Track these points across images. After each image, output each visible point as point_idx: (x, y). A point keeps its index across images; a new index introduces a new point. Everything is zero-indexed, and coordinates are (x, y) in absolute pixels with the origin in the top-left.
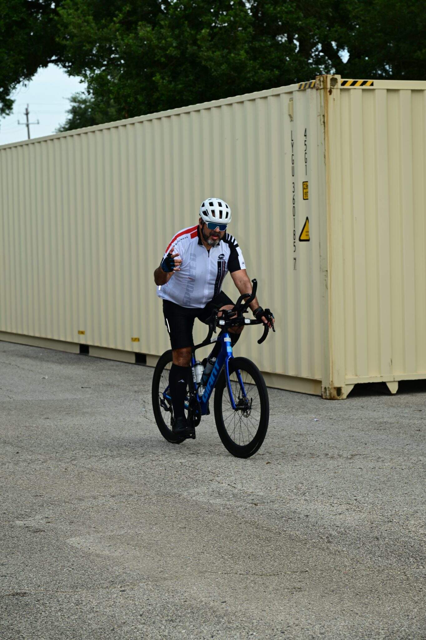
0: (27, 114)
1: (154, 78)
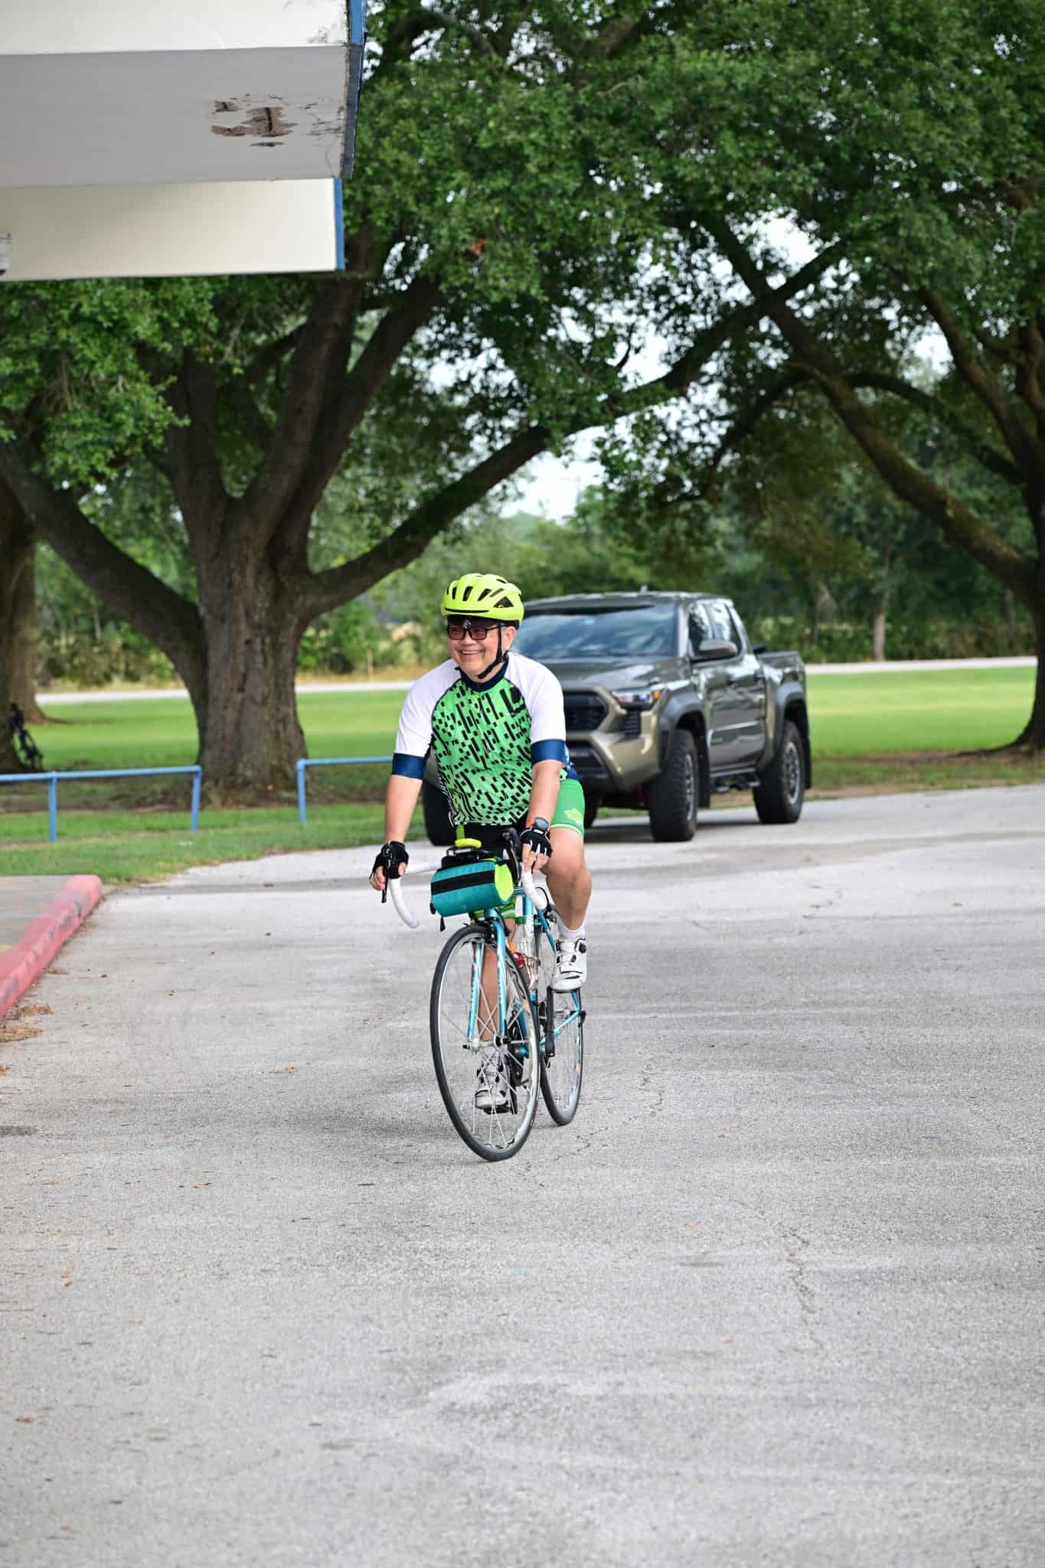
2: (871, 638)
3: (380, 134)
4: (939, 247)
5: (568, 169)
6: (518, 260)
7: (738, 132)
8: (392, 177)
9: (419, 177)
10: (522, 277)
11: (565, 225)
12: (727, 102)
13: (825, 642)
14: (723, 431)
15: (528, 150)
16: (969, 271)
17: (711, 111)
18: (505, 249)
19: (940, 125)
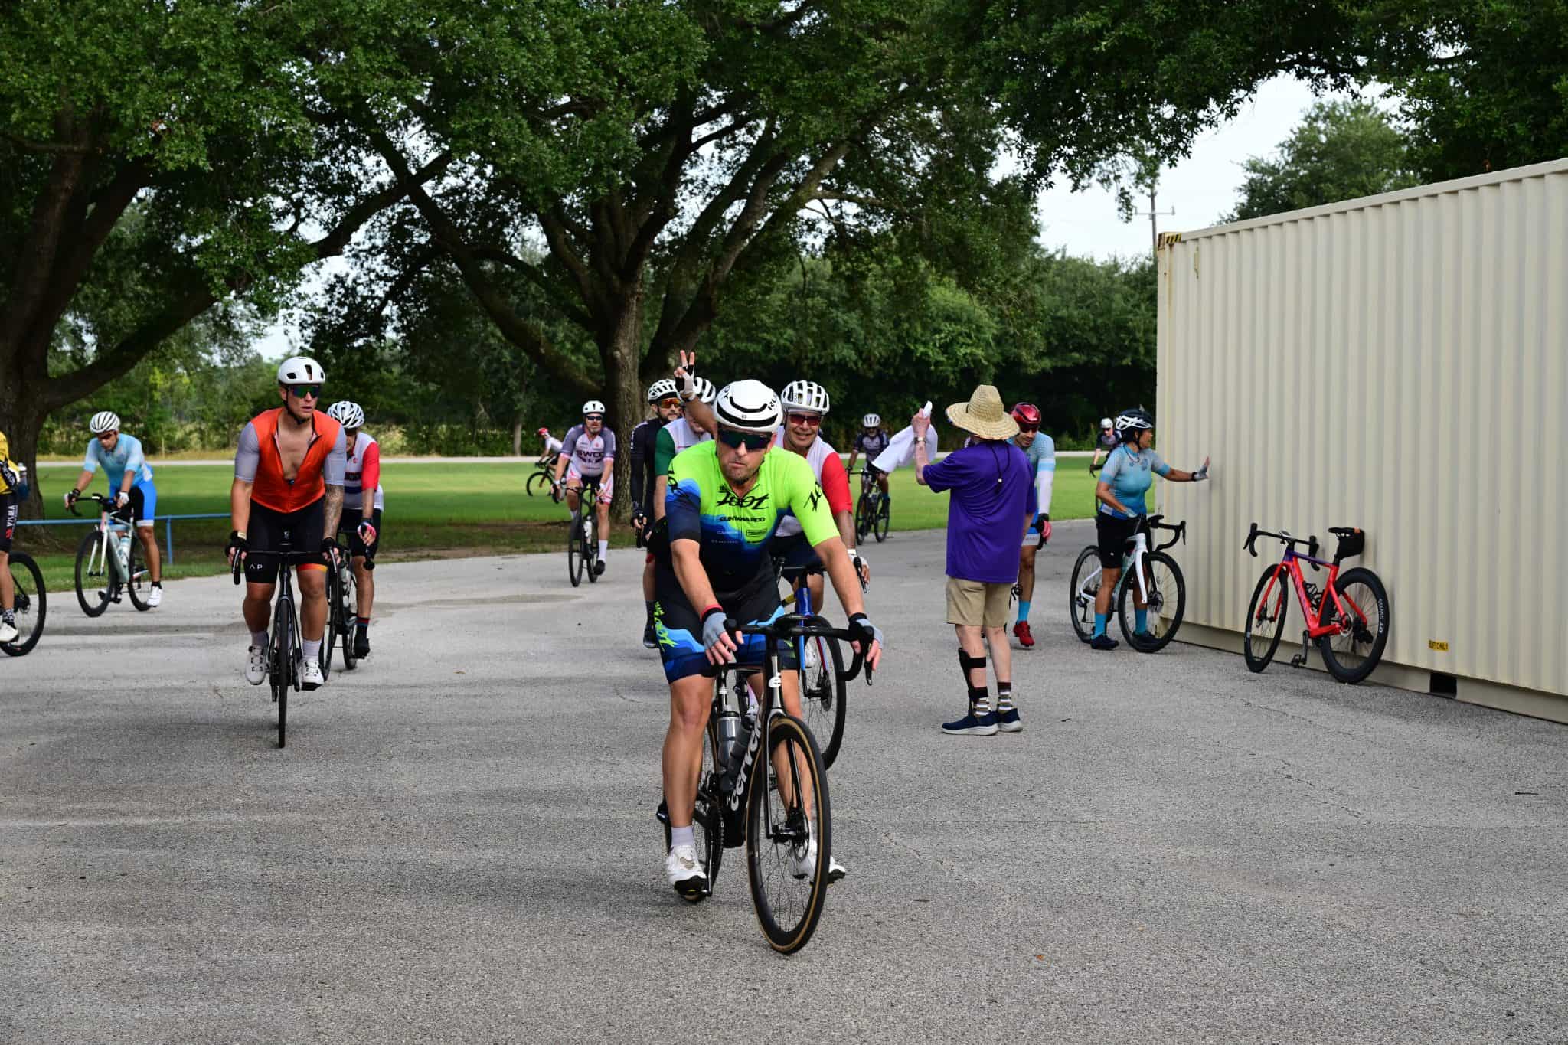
0: (1153, 196)
1: (1555, 87)
2: (512, 439)
3: (82, 34)
4: (520, 145)
5: (231, 70)
6: (190, 137)
7: (367, 48)
8: (89, 67)
9: (112, 68)
10: (192, 151)
11: (228, 113)
12: (358, 24)
13: (481, 441)
14: (387, 289)
15: (200, 53)
16: (542, 165)
17: (346, 29)
18: (180, 129)
19: (523, 51)
